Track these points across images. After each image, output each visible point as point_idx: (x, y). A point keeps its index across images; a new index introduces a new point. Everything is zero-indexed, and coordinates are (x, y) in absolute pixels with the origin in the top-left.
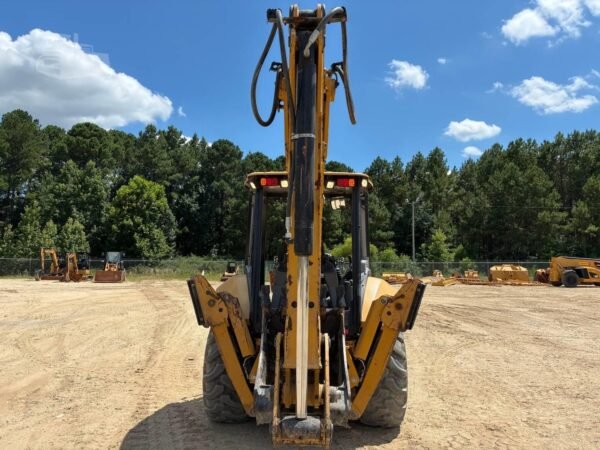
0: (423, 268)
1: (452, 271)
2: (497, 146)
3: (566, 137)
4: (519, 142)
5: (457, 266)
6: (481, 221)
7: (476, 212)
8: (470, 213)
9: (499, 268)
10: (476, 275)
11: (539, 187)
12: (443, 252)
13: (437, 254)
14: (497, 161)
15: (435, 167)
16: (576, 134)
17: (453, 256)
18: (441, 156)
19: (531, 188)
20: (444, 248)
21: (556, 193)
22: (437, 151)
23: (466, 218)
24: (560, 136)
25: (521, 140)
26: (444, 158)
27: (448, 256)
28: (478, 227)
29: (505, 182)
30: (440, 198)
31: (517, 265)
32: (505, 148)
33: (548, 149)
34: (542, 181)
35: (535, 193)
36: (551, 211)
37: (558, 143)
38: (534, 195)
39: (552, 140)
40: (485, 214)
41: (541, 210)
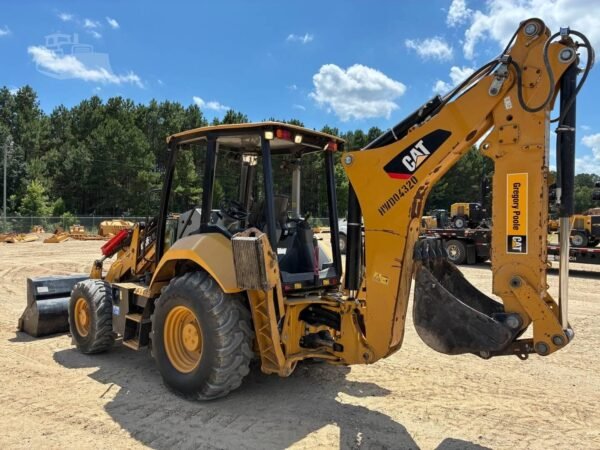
0: (14, 223)
1: (51, 226)
2: (96, 100)
3: (158, 104)
4: (118, 101)
5: (56, 221)
6: (81, 174)
7: (75, 164)
8: (68, 166)
9: (109, 223)
10: (82, 231)
11: (139, 147)
12: (41, 206)
13: (34, 208)
14: (96, 114)
15: (26, 108)
16: (167, 104)
17: (51, 210)
18: (33, 96)
19: (132, 148)
20: (42, 201)
21: (153, 155)
22: (28, 89)
23: (63, 170)
24: (153, 103)
25: (120, 98)
26: (37, 100)
27: (46, 209)
28: (77, 180)
29: (109, 138)
30: (32, 144)
31: (125, 220)
32: (105, 102)
33: (143, 113)
34: (142, 142)
35: (136, 153)
36: (148, 170)
37: (152, 109)
38: (135, 154)
39: (147, 105)
40: (85, 167)
41: (140, 169)
